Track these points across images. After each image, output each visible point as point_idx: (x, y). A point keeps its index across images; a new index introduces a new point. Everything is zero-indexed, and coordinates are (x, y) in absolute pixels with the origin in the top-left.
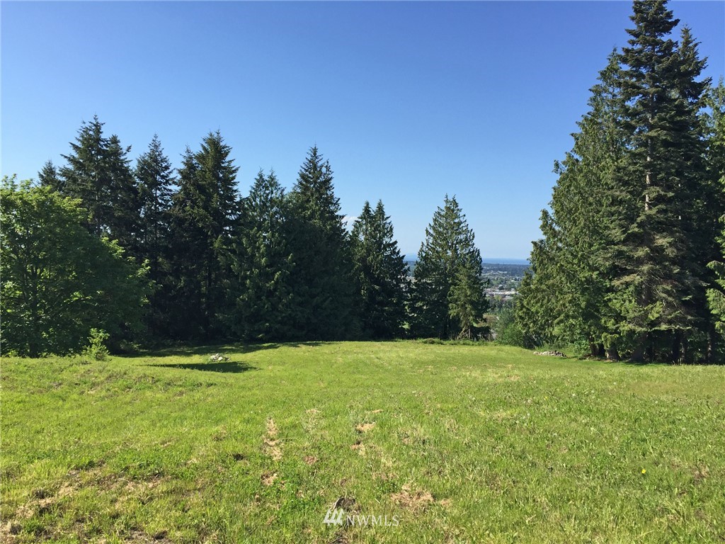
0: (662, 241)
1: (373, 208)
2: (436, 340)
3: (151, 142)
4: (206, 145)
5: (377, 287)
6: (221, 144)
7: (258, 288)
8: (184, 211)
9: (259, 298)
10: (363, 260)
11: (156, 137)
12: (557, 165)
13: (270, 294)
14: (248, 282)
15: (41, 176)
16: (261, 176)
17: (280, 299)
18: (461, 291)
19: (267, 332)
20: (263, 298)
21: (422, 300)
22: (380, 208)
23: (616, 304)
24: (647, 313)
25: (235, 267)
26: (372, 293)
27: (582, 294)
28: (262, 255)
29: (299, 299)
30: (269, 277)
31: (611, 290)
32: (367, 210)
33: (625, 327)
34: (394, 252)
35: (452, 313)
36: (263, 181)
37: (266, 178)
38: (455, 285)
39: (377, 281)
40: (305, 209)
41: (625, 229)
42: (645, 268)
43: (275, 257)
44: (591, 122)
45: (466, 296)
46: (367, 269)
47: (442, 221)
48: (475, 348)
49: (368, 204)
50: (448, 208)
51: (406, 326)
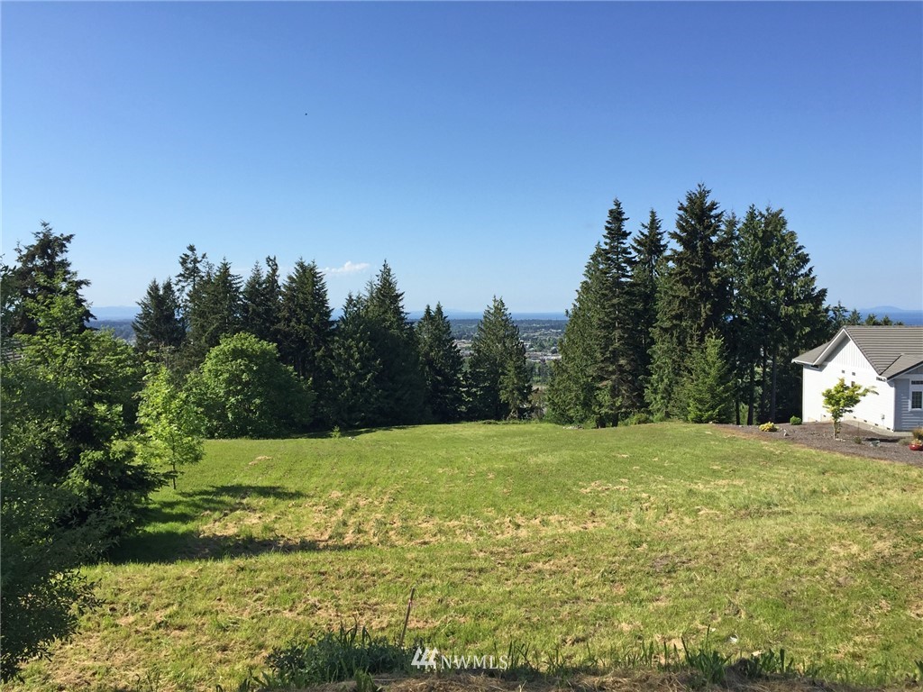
0: (622, 362)
1: (433, 308)
2: (492, 421)
3: (254, 268)
4: (298, 268)
5: (439, 378)
6: (317, 271)
7: (353, 386)
8: (288, 326)
9: (354, 394)
10: (427, 354)
11: (257, 263)
12: (567, 312)
13: (363, 390)
14: (347, 382)
15: (149, 293)
16: (350, 297)
17: (371, 395)
18: (509, 380)
19: (362, 419)
20: (358, 394)
21: (476, 386)
22: (439, 309)
23: (600, 398)
24: (614, 402)
25: (335, 371)
26: (436, 384)
27: (582, 391)
28: (356, 362)
29: (386, 393)
30: (362, 377)
31: (599, 389)
32: (428, 311)
33: (604, 411)
34: (451, 346)
35: (503, 397)
36: (353, 300)
37: (354, 298)
38: (505, 374)
39: (439, 372)
40: (384, 320)
41: (603, 354)
42: (614, 377)
43: (366, 362)
44: (586, 288)
45: (513, 384)
46: (430, 362)
47: (492, 318)
48: (521, 426)
49: (429, 307)
50: (496, 308)
51: (463, 408)
